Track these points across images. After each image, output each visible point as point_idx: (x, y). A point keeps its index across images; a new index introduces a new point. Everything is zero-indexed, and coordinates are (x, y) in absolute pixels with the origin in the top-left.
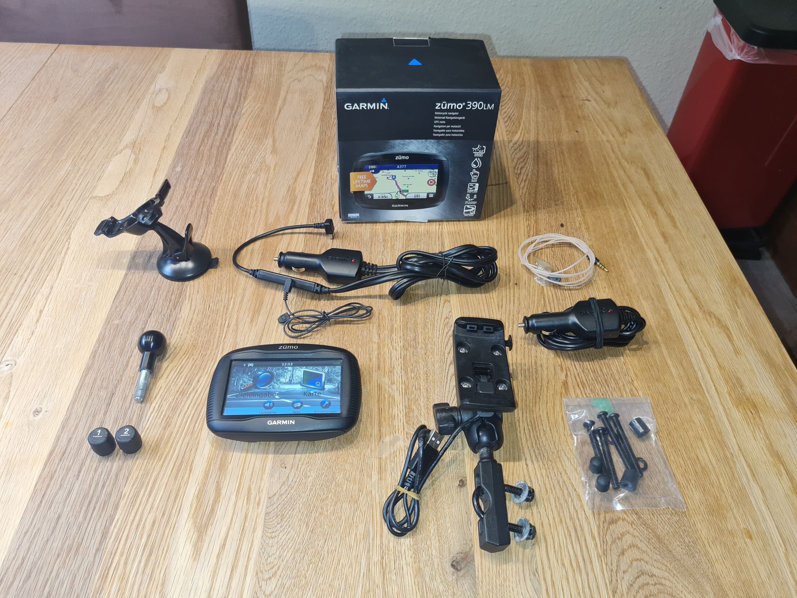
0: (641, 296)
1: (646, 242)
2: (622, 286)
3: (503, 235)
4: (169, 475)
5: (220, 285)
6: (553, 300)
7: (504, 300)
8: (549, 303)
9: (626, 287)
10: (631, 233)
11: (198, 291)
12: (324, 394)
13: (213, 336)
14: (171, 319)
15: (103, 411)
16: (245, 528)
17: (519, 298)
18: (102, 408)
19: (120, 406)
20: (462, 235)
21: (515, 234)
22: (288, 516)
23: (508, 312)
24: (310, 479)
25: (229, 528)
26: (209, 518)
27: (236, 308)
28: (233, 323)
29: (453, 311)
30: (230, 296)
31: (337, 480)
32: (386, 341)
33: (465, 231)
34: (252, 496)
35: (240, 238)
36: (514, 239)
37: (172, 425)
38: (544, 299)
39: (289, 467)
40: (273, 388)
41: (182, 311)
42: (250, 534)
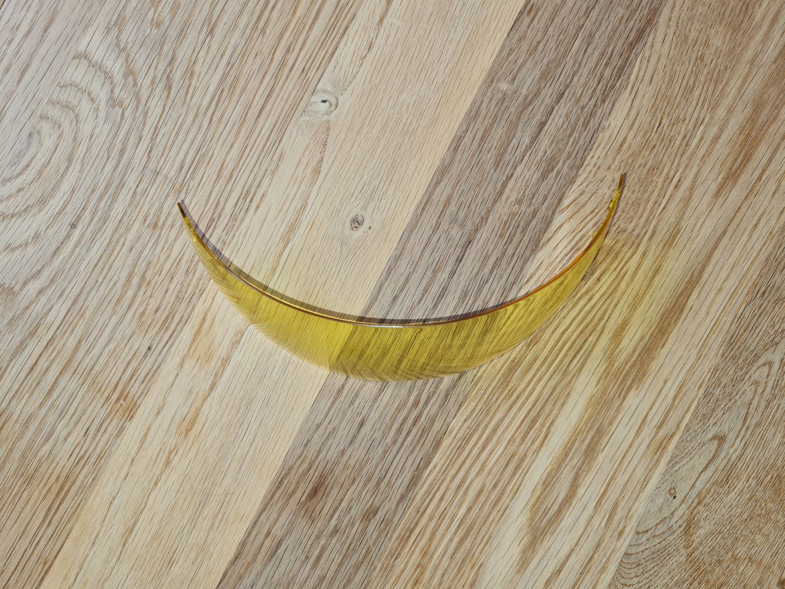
4: (515, 428)
14: (591, 124)
15: (449, 269)
18: (450, 262)
19: (475, 270)
26: (551, 522)
37: (541, 344)
41: (613, 115)
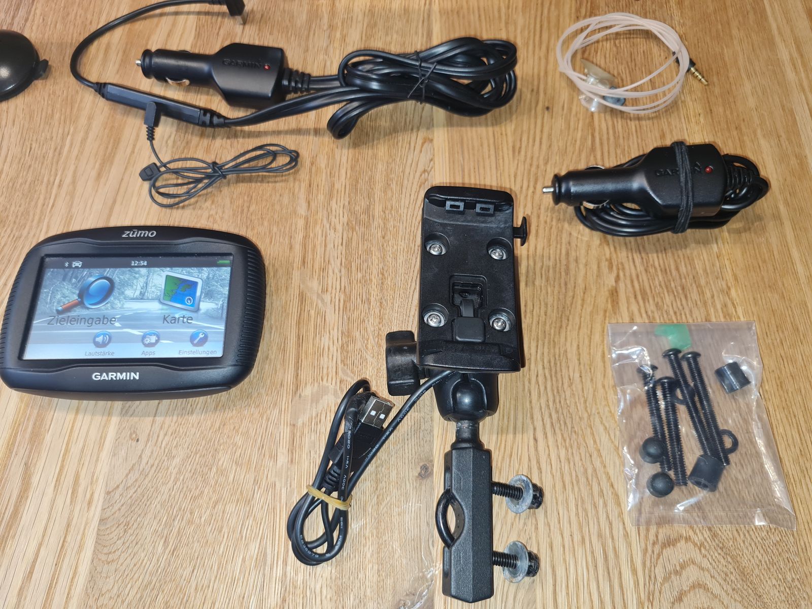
0: (759, 131)
1: (778, 28)
2: (728, 112)
3: (533, 16)
5: (50, 111)
6: (608, 139)
7: (525, 138)
8: (601, 144)
9: (735, 114)
10: (755, 13)
11: (14, 121)
12: (197, 320)
13: (33, 203)
16: (66, 545)
17: (550, 135)
20: (464, 17)
21: (554, 14)
22: (135, 525)
23: (528, 160)
24: (177, 460)
25: (40, 545)
27: (75, 152)
28: (68, 180)
29: (436, 160)
30: (66, 130)
31: (221, 463)
32: (320, 214)
33: (468, 9)
34: (81, 490)
35: (88, 22)
36: (553, 24)
38: (593, 136)
39: (143, 439)
40: (113, 308)
42: (73, 555)
